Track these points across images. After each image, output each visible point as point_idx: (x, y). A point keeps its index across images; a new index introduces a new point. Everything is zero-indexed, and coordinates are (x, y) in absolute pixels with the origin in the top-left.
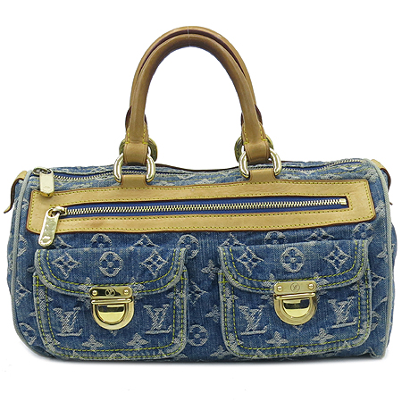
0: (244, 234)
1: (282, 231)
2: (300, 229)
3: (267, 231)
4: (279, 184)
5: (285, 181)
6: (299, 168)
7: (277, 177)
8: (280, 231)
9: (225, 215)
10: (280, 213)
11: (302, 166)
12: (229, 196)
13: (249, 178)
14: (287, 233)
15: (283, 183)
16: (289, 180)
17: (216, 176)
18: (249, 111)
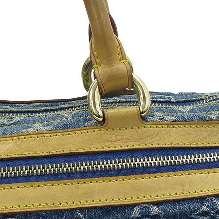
0: (98, 212)
1: (158, 204)
2: (184, 200)
3: (134, 205)
4: (148, 129)
5: (157, 124)
6: (169, 102)
7: (144, 119)
8: (153, 203)
9: (69, 182)
10: (152, 176)
11: (173, 100)
12: (74, 151)
13: (103, 122)
14: (165, 207)
15: (154, 129)
16: (162, 122)
17: (54, 118)
18: (99, 17)
